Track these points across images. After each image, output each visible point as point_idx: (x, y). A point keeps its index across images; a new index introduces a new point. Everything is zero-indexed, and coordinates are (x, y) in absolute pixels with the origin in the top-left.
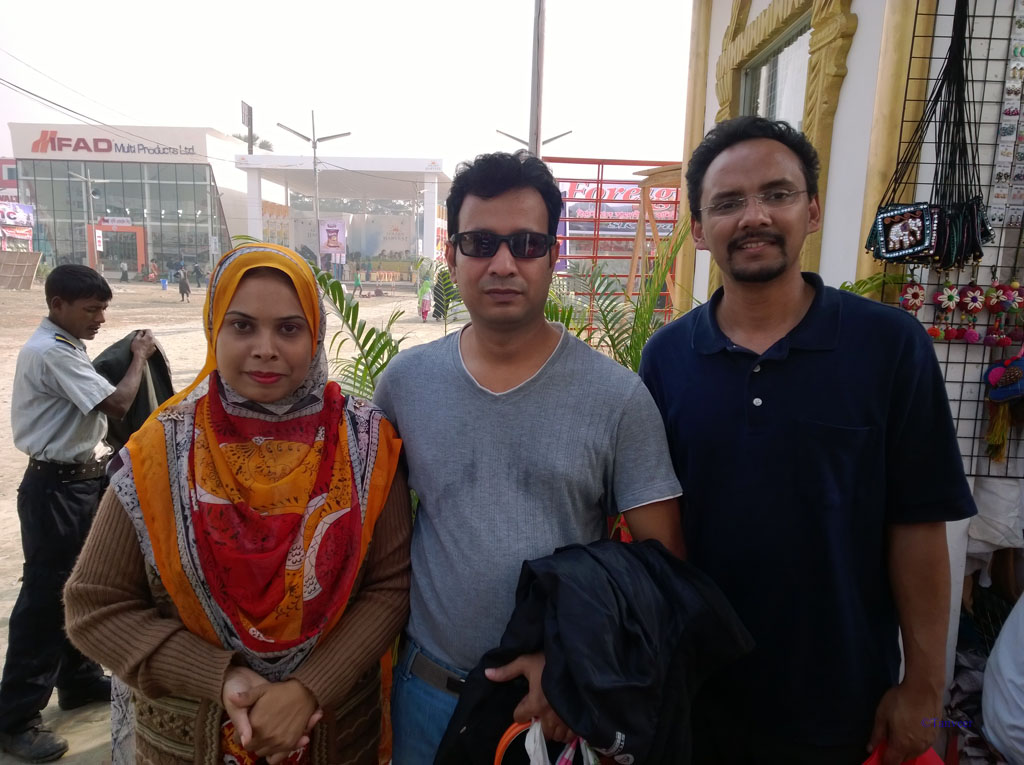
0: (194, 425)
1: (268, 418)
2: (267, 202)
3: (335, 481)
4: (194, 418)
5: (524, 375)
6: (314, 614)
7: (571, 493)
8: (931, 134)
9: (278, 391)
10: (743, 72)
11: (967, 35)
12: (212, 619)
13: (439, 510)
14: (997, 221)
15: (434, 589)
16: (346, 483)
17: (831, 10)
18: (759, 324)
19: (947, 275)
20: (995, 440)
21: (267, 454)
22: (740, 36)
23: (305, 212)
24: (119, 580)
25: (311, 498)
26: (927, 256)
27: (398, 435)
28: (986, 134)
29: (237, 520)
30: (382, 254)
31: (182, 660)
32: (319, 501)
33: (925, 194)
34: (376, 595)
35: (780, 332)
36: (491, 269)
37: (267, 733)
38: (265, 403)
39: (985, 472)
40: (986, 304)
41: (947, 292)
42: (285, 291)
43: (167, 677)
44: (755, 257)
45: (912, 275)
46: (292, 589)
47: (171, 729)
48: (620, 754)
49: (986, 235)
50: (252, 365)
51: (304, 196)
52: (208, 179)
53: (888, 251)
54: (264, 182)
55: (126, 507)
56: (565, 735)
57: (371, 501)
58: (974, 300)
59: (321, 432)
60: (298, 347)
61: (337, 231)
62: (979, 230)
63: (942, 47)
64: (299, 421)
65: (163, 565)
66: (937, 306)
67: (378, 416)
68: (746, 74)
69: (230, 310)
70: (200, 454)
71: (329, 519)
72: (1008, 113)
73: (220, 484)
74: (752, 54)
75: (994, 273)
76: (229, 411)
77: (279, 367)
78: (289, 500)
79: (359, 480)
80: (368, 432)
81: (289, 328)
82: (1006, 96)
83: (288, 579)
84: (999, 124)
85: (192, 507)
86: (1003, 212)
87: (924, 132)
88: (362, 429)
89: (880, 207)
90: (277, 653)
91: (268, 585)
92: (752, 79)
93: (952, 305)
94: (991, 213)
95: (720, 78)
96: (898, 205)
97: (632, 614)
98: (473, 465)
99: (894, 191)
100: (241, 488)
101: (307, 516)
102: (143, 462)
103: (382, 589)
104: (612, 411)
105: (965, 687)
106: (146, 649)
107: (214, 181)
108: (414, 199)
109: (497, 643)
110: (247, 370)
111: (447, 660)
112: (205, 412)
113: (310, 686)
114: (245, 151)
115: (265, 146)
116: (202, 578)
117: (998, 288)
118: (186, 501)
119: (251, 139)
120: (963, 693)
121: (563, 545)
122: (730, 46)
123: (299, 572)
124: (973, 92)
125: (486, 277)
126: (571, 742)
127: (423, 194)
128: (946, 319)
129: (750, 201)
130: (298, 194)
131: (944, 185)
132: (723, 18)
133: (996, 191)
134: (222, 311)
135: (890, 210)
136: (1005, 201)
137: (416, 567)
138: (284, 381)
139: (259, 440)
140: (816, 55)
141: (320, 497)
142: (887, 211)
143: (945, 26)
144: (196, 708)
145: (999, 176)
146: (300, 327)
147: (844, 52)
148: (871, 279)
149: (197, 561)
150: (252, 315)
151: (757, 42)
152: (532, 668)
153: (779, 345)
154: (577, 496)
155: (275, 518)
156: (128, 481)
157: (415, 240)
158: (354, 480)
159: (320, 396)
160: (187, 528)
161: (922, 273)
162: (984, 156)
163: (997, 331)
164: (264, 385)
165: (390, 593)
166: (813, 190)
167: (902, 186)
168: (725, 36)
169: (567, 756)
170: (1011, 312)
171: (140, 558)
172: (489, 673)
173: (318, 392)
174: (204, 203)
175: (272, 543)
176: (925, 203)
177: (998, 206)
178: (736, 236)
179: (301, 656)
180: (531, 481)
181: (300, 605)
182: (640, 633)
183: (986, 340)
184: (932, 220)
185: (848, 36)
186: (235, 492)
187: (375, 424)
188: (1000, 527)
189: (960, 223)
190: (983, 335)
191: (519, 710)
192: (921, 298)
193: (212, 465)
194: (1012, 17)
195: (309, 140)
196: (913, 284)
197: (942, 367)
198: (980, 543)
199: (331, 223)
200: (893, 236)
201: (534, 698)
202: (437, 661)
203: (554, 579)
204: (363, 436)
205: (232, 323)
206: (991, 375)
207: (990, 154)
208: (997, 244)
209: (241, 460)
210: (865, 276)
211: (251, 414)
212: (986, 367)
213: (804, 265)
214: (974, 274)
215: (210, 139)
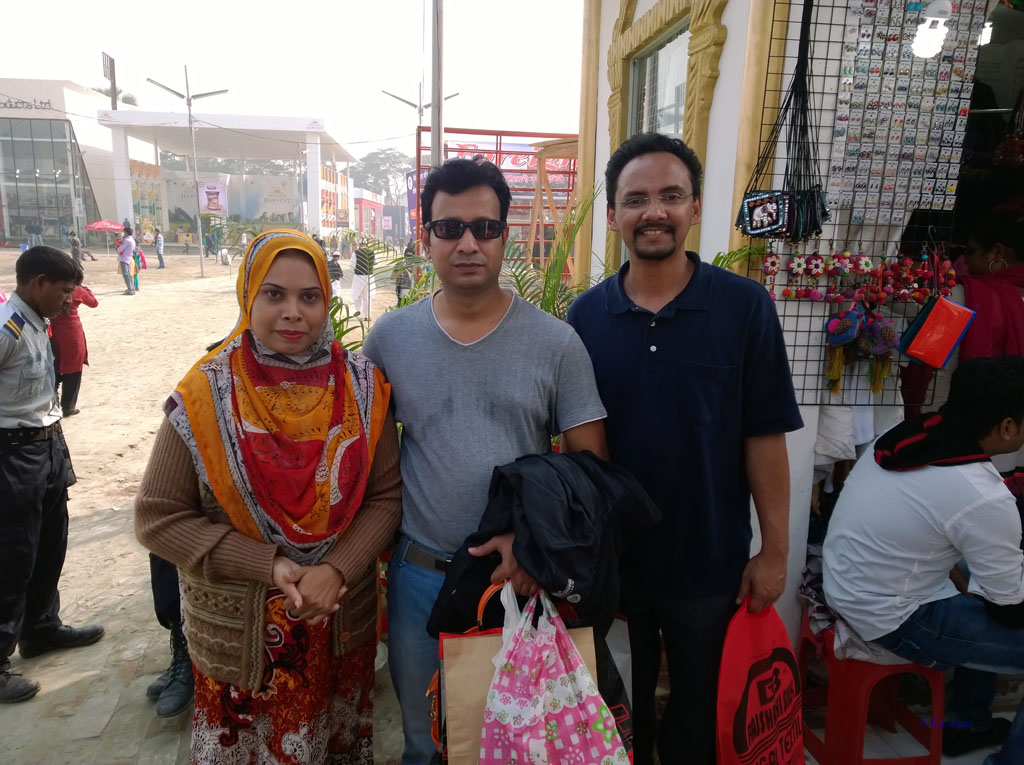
0: (231, 373)
1: (292, 367)
2: (135, 161)
3: (346, 416)
4: (231, 368)
5: (485, 329)
6: (337, 516)
7: (526, 417)
8: (783, 135)
9: (301, 345)
10: (631, 62)
11: (809, 56)
12: (257, 522)
13: (425, 435)
14: (832, 204)
15: (423, 496)
16: (355, 417)
17: (705, 20)
18: (654, 291)
19: (797, 247)
20: (834, 376)
21: (293, 396)
22: (629, 30)
23: (177, 172)
24: (179, 495)
25: (330, 428)
26: (781, 233)
27: (387, 381)
28: (825, 135)
29: (275, 446)
30: (263, 217)
31: (237, 552)
32: (336, 430)
33: (779, 184)
34: (377, 503)
35: (669, 297)
36: (459, 248)
37: (312, 600)
38: (292, 355)
39: (826, 402)
40: (825, 270)
41: (797, 260)
42: (307, 267)
43: (227, 565)
44: (654, 242)
45: (771, 247)
46: (322, 496)
47: (225, 607)
48: (571, 594)
49: (825, 215)
50: (281, 325)
51: (175, 155)
52: (68, 136)
53: (752, 229)
54: (131, 140)
55: (184, 438)
56: (529, 590)
57: (372, 431)
58: (817, 266)
59: (332, 379)
60: (314, 311)
61: (218, 193)
62: (819, 212)
63: (791, 65)
64: (314, 370)
65: (216, 482)
66: (789, 271)
67: (372, 366)
68: (634, 63)
69: (265, 282)
70: (241, 396)
71: (346, 443)
72: (841, 119)
73: (259, 418)
74: (639, 48)
75: (831, 245)
76: (261, 361)
77: (302, 326)
78: (313, 430)
79: (363, 415)
80: (366, 379)
81: (310, 298)
82: (839, 105)
83: (318, 489)
84: (834, 127)
85: (239, 436)
86: (837, 197)
87: (778, 132)
88: (361, 376)
89: (746, 194)
90: (312, 544)
91: (302, 495)
92: (640, 67)
93: (801, 271)
94: (829, 197)
95: (612, 65)
96: (759, 191)
97: (576, 499)
98: (450, 400)
99: (757, 180)
100: (275, 420)
101: (328, 442)
102: (194, 403)
103: (380, 500)
104: (554, 355)
105: (813, 570)
106: (210, 545)
107: (75, 138)
108: (295, 160)
109: (476, 530)
110: (278, 329)
111: (434, 547)
112: (241, 363)
113: (339, 567)
114: (109, 107)
115: (129, 100)
116: (250, 489)
117: (834, 257)
118: (233, 431)
119: (113, 93)
120: (812, 575)
121: (520, 456)
122: (620, 37)
123: (327, 483)
124: (814, 102)
125: (455, 254)
126: (533, 595)
127: (305, 155)
128: (797, 282)
129: (652, 200)
130: (168, 152)
131: (794, 176)
132: (612, 12)
133: (832, 180)
134: (258, 281)
135: (753, 196)
136: (839, 188)
137: (406, 480)
138: (305, 339)
139: (285, 384)
140: (694, 57)
141: (336, 427)
142: (751, 197)
143: (793, 49)
144: (246, 590)
145: (834, 169)
146: (317, 296)
147: (717, 57)
148: (740, 250)
149: (246, 477)
150: (284, 286)
151: (644, 38)
152: (504, 545)
153: (668, 307)
154: (531, 420)
155: (305, 443)
156: (183, 418)
157: (299, 202)
158: (360, 415)
159: (329, 351)
160: (235, 453)
161: (778, 246)
162: (823, 153)
163: (834, 291)
164: (292, 341)
165: (387, 502)
166: (697, 193)
167: (762, 176)
168: (615, 28)
169: (531, 604)
170: (843, 275)
171: (195, 477)
172: (471, 550)
173: (327, 348)
174: (64, 162)
175: (302, 462)
176: (779, 191)
177: (834, 192)
178: (640, 224)
179: (326, 548)
180: (495, 410)
181: (328, 508)
182: (582, 509)
183: (826, 297)
184: (784, 204)
185: (719, 44)
186: (272, 424)
187: (370, 373)
188: (839, 444)
189: (804, 206)
190: (824, 294)
191: (495, 575)
192: (777, 266)
193: (251, 403)
194: (843, 43)
195: (182, 97)
196: (771, 254)
197: (781, 319)
198: (824, 458)
199: (211, 185)
200: (755, 217)
201: (507, 564)
202: (428, 548)
203: (520, 477)
204: (363, 381)
205: (266, 292)
206: (830, 325)
207: (829, 151)
208: (833, 222)
209: (273, 399)
210: (735, 248)
211: (278, 364)
212: (826, 319)
213: (687, 246)
214: (816, 246)
215: (67, 92)
